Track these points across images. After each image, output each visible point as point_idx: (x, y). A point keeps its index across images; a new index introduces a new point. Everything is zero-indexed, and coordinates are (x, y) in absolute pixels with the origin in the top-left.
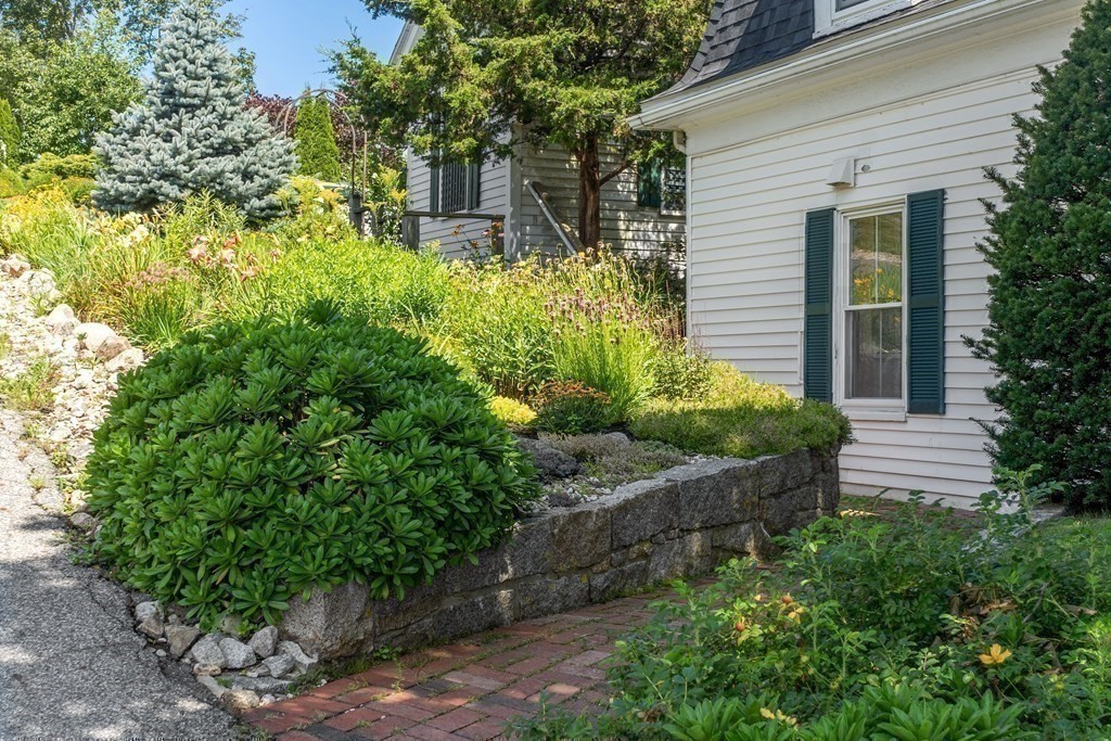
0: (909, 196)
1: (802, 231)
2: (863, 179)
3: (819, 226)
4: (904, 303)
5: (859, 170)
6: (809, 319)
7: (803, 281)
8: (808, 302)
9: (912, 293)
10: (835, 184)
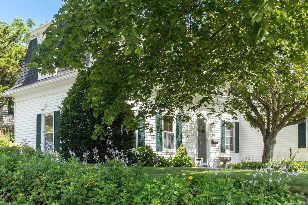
0: (54, 112)
1: (36, 118)
2: (47, 108)
3: (39, 117)
4: (53, 132)
5: (46, 107)
6: (37, 135)
7: (36, 128)
8: (37, 132)
9: (54, 130)
10: (42, 109)
